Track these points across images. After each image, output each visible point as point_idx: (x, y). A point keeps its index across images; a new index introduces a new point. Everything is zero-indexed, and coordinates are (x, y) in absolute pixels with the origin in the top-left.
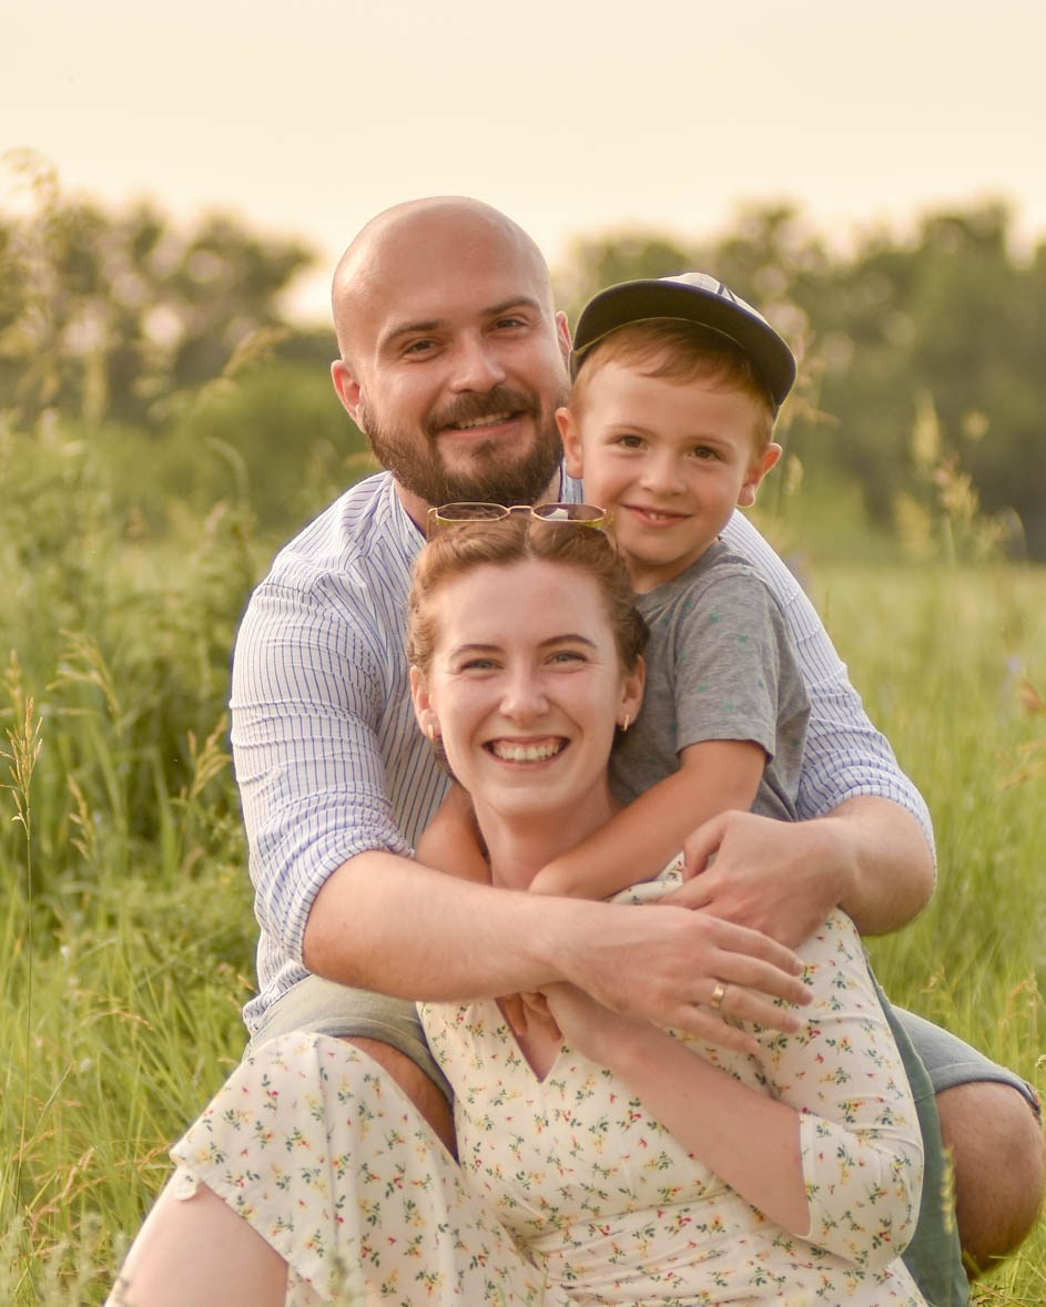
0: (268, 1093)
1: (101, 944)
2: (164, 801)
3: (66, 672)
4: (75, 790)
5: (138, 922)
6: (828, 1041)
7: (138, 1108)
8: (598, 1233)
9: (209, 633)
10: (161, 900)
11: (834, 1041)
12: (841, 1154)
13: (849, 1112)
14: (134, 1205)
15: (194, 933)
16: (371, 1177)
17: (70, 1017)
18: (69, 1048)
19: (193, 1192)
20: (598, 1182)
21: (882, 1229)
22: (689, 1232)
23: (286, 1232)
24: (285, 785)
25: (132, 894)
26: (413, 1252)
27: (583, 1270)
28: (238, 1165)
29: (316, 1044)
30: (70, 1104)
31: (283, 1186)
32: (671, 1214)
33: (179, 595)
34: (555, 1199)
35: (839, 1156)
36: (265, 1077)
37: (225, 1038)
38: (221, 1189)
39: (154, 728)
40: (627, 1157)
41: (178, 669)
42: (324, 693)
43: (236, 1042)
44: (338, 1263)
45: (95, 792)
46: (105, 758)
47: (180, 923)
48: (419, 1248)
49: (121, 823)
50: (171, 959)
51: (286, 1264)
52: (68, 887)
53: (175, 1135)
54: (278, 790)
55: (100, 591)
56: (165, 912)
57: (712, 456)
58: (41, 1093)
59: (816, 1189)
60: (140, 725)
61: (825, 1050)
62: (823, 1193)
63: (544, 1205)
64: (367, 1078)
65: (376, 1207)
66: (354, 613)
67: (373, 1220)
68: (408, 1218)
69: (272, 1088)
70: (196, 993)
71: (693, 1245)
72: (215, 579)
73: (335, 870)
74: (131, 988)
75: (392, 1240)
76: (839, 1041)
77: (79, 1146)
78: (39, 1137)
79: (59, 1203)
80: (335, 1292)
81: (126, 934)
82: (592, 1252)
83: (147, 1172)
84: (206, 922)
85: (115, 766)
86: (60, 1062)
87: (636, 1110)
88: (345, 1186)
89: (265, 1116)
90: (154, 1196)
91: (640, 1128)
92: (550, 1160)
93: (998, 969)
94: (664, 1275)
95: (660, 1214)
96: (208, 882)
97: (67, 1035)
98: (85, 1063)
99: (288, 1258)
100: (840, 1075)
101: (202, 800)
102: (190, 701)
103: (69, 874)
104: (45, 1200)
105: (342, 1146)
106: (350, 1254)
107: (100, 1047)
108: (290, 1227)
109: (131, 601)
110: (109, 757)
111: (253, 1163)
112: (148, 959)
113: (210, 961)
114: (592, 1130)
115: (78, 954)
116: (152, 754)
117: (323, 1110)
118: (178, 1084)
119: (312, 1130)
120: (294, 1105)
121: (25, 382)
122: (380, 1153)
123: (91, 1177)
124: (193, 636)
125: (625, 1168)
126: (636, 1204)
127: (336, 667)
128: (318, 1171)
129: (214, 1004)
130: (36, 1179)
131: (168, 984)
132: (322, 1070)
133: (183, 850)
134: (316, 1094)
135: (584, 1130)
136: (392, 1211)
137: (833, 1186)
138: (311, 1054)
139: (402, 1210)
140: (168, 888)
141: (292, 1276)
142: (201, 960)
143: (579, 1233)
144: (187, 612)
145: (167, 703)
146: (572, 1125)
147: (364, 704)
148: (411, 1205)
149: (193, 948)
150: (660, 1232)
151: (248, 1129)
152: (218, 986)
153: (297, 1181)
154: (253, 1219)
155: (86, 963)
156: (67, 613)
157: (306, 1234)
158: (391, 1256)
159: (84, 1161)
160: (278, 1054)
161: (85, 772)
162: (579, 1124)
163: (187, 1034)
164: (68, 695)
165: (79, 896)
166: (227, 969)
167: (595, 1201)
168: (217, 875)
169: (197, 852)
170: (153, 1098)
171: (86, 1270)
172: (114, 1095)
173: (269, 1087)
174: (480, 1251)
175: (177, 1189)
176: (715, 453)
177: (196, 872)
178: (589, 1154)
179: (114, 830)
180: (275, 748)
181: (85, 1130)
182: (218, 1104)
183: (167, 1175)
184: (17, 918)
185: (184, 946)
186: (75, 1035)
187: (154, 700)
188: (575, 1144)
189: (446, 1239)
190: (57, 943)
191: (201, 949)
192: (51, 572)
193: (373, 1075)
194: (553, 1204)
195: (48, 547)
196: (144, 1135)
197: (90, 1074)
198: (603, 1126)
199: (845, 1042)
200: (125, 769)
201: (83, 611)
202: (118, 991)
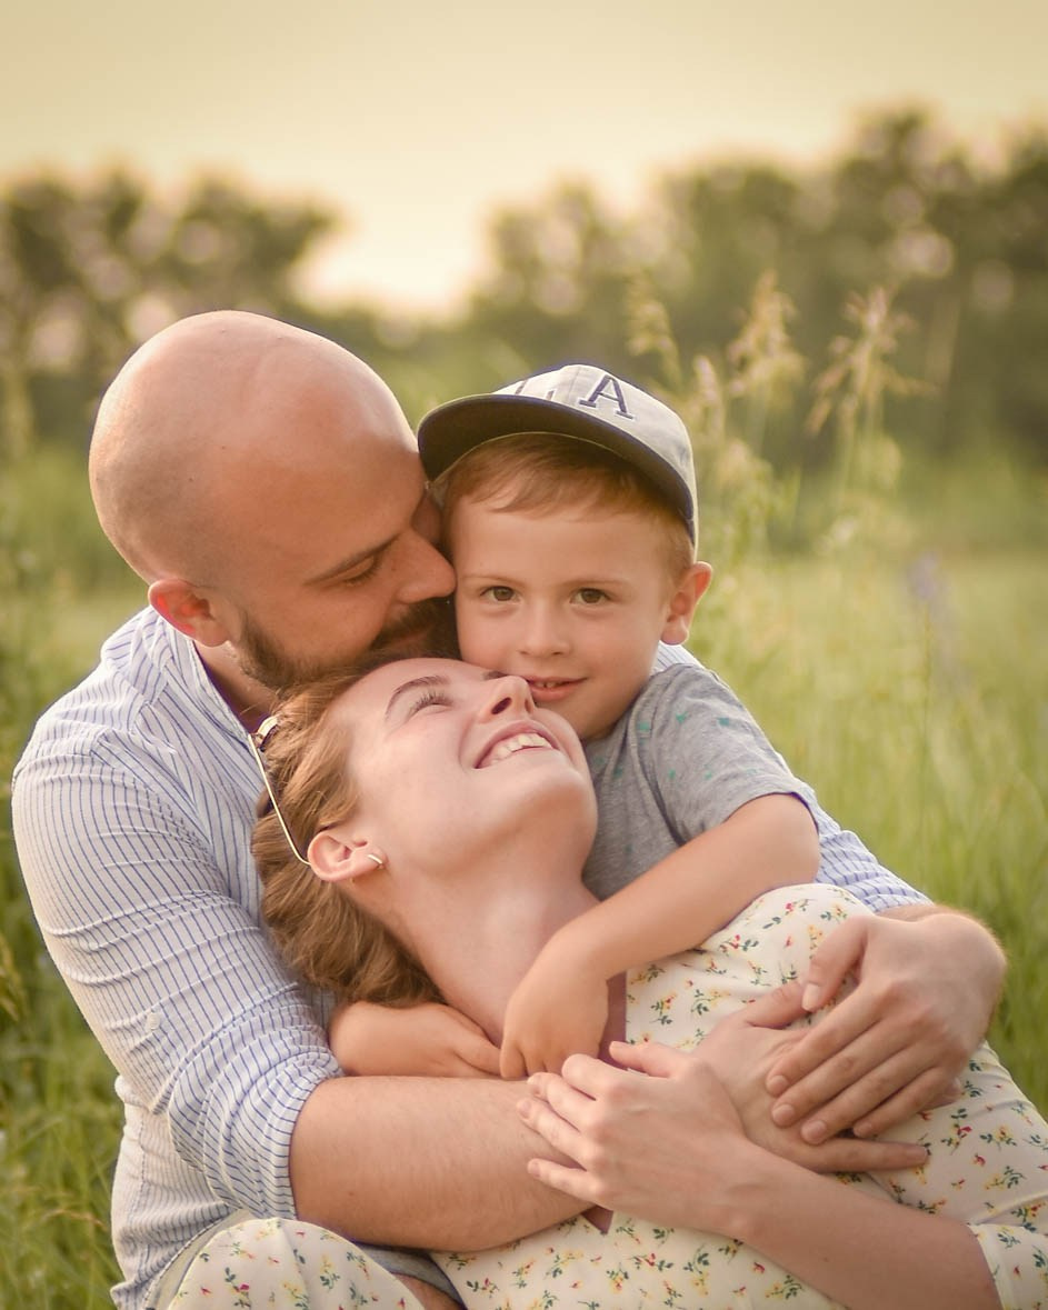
0: (236, 1288)
1: (50, 1123)
6: (983, 1137)
11: (990, 1136)
12: (1039, 1262)
13: (1026, 1218)
24: (171, 1032)
29: (280, 1225)
35: (1038, 1264)
36: (227, 1271)
40: (742, 1289)
42: (157, 888)
54: (164, 1041)
57: (602, 599)
61: (984, 1149)
64: (350, 1256)
66: (152, 771)
69: (238, 1282)
73: (293, 1131)
76: (996, 1135)
98: (35, 1275)
100: (1009, 1176)
107: (52, 1255)
114: (689, 1267)
117: (305, 1301)
120: (272, 1299)
127: (155, 851)
132: (295, 1252)
134: (296, 1282)
135: (677, 1270)
137: (1039, 1304)
146: (661, 1269)
147: (208, 876)
155: (30, 1149)
160: (236, 1245)
162: (669, 1266)
165: (23, 1060)
173: (234, 1281)
176: (606, 596)
180: (135, 982)
188: (670, 1290)
193: (355, 1254)
199: (1003, 1133)
202: (69, 1181)
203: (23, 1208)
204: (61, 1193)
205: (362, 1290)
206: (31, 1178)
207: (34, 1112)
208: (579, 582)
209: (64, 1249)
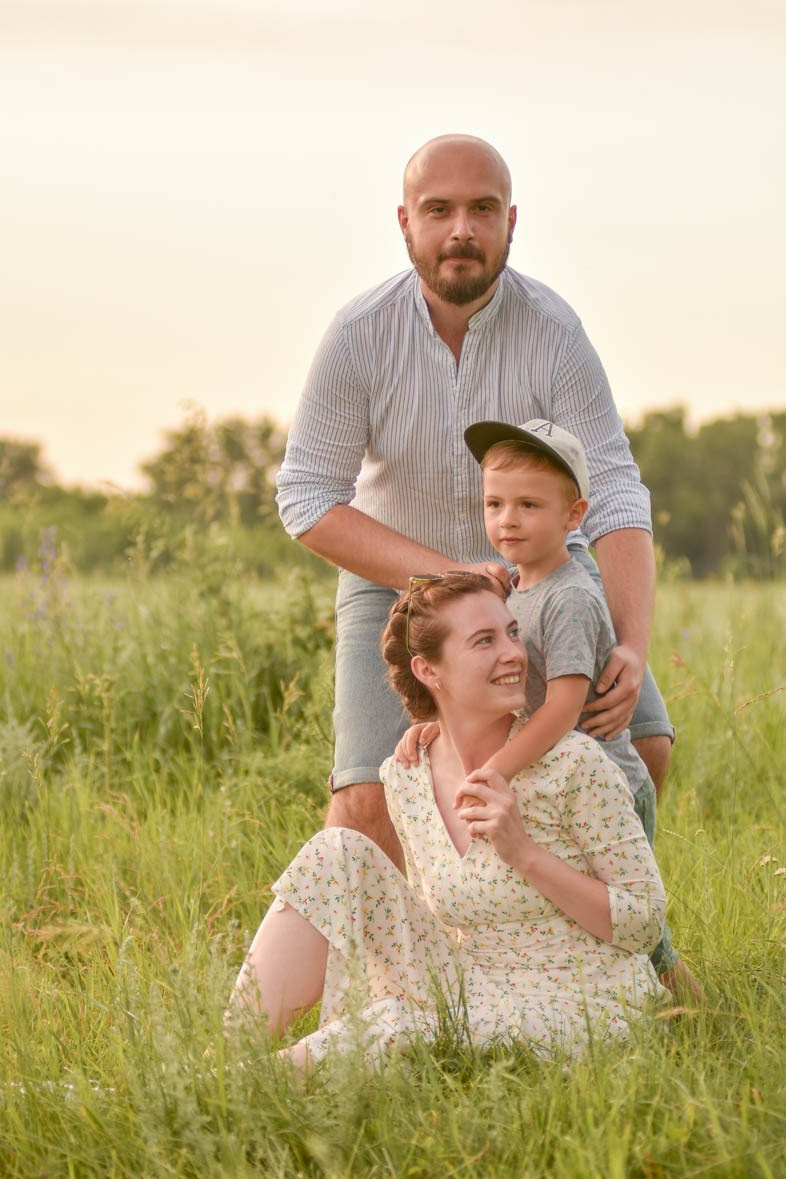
0: (319, 858)
1: (241, 785)
2: (272, 715)
3: (223, 654)
4: (226, 710)
5: (260, 773)
6: (615, 854)
7: (259, 866)
8: (491, 929)
9: (292, 630)
10: (271, 762)
12: (630, 908)
13: (628, 887)
14: (258, 912)
15: (287, 778)
16: (369, 898)
17: (226, 820)
18: (226, 836)
19: (283, 907)
20: (492, 909)
21: (648, 940)
22: (537, 935)
23: (328, 926)
25: (256, 760)
26: (390, 933)
27: (482, 945)
28: (304, 894)
29: (341, 833)
30: (225, 864)
31: (326, 904)
32: (528, 925)
33: (277, 613)
34: (471, 916)
36: (318, 850)
37: (302, 829)
38: (296, 905)
39: (266, 678)
40: (506, 897)
41: (277, 649)
43: (308, 831)
44: (353, 942)
45: (238, 710)
46: (242, 692)
47: (280, 773)
48: (393, 931)
49: (250, 723)
50: (275, 792)
51: (328, 942)
52: (225, 756)
53: (276, 877)
55: (239, 611)
56: (271, 768)
58: (212, 859)
59: (617, 926)
60: (260, 677)
61: (614, 859)
62: (621, 927)
63: (466, 919)
64: (367, 849)
65: (372, 912)
67: (370, 918)
68: (387, 917)
69: (320, 856)
70: (288, 808)
71: (538, 941)
72: (295, 604)
74: (255, 807)
75: (380, 928)
77: (230, 884)
78: (210, 881)
79: (222, 912)
80: (352, 955)
81: (254, 778)
82: (488, 938)
83: (264, 897)
84: (292, 772)
85: (247, 698)
86: (222, 844)
87: (510, 875)
88: (356, 903)
89: (317, 870)
90: (268, 907)
91: (512, 884)
92: (468, 898)
93: (679, 785)
94: (522, 954)
95: (522, 925)
96: (293, 752)
97: (225, 830)
98: (234, 844)
99: (329, 939)
100: (621, 871)
101: (289, 713)
102: (284, 664)
103: (226, 750)
104: (215, 911)
105: (355, 882)
106: (358, 937)
107: (241, 836)
108: (330, 924)
109: (255, 616)
110: (245, 693)
111: (311, 893)
112: (265, 792)
113: (293, 792)
114: (490, 883)
115: (230, 789)
116: (265, 690)
117: (345, 866)
118: (279, 854)
119: (340, 876)
120: (331, 864)
121: (199, 510)
122: (373, 886)
123: (237, 900)
124: (284, 633)
125: (504, 902)
126: (510, 919)
128: (343, 896)
129: (296, 813)
130: (211, 901)
131: (273, 803)
132: (344, 846)
133: (281, 736)
134: (342, 858)
135: (486, 883)
136: (379, 913)
137: (626, 924)
138: (338, 839)
139: (384, 914)
140: (275, 756)
141: (330, 947)
142: (288, 792)
143: (482, 928)
144: (281, 620)
145: (273, 666)
146: (480, 881)
148: (389, 911)
149: (285, 786)
150: (522, 934)
151: (309, 875)
152: (298, 804)
153: (333, 901)
154: (312, 920)
155: (233, 794)
156: (222, 622)
157: (337, 927)
158: (379, 936)
159: (233, 893)
161: (232, 701)
162: (483, 881)
163: (282, 827)
164: (224, 663)
165: (230, 760)
166: (302, 795)
167: (491, 917)
168: (298, 750)
169: (288, 738)
170: (266, 860)
171: (231, 947)
172: (248, 858)
174: (422, 933)
175: (276, 906)
176: (534, 505)
177: (288, 748)
178: (488, 895)
179: (247, 728)
181: (233, 878)
182: (294, 864)
183: (273, 897)
184: (200, 772)
185: (281, 785)
186: (228, 831)
187: (266, 665)
188: (481, 890)
189: (406, 926)
190: (218, 785)
191: (290, 786)
192: (215, 603)
193: (370, 847)
194: (470, 918)
195: (214, 590)
196: (263, 877)
197: (235, 849)
198: (495, 881)
199: (623, 854)
200: (252, 698)
201: (231, 621)
202: (249, 808)
203: (230, 818)
204: (247, 812)
205: (369, 863)
206: (232, 806)
207: (235, 780)
208: (523, 498)
209: (246, 834)
